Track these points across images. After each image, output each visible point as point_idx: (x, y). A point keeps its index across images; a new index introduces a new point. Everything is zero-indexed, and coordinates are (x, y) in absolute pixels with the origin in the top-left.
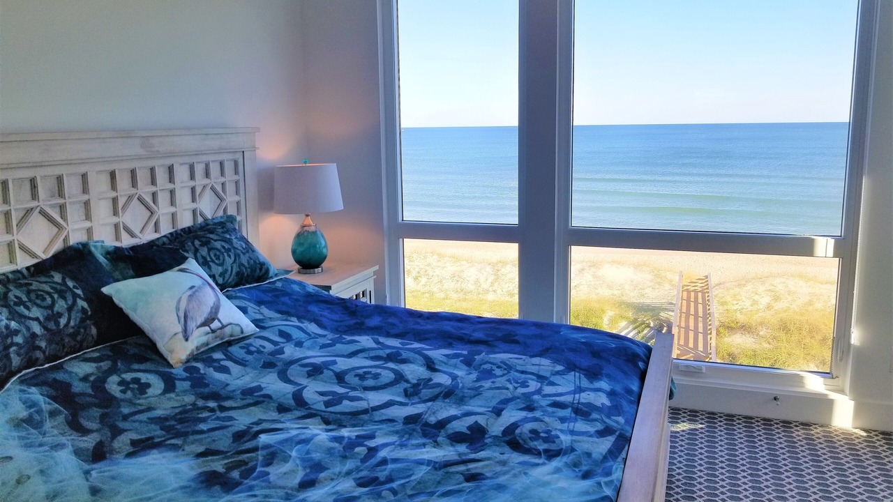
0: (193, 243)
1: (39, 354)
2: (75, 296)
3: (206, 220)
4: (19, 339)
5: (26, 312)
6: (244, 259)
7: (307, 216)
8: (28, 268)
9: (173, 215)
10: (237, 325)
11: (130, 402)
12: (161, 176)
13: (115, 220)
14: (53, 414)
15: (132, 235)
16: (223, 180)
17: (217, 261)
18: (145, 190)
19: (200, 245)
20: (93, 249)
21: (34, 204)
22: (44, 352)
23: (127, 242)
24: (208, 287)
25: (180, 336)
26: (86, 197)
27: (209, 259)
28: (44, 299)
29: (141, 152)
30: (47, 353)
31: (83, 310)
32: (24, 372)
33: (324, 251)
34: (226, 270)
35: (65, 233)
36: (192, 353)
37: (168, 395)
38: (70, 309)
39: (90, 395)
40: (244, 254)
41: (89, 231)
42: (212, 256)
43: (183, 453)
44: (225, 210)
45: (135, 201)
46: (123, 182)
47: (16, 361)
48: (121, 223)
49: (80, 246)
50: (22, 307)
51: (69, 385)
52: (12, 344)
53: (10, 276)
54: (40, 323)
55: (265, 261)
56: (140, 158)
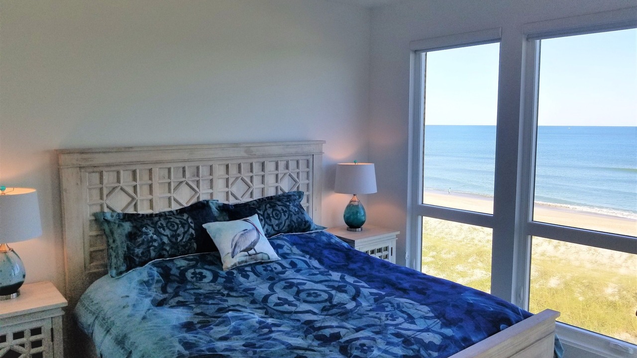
0: (266, 206)
1: (165, 252)
2: (190, 227)
3: (284, 193)
4: (156, 244)
5: (163, 232)
6: (294, 218)
7: (354, 195)
8: (177, 210)
9: (263, 189)
10: (266, 254)
11: (192, 283)
12: (257, 168)
13: (227, 190)
14: (158, 281)
15: (237, 199)
16: (298, 170)
17: (276, 218)
18: (246, 175)
19: (269, 207)
20: (211, 204)
21: (183, 179)
22: (168, 253)
23: (232, 201)
24: (256, 231)
25: (230, 255)
26: (211, 177)
27: (271, 215)
28: (174, 226)
29: (245, 155)
30: (170, 253)
31: (192, 234)
32: (156, 260)
33: (363, 218)
34: (281, 223)
35: (198, 195)
36: (235, 265)
37: (211, 284)
38: (185, 233)
39: (177, 276)
40: (295, 215)
41: (212, 194)
42: (274, 213)
43: (192, 311)
44: (298, 188)
45: (239, 180)
46: (233, 171)
47: (153, 254)
48: (230, 192)
49: (205, 202)
50: (162, 229)
51: (170, 269)
52: (152, 246)
53: (167, 213)
54: (168, 237)
55: (309, 220)
56: (243, 158)
